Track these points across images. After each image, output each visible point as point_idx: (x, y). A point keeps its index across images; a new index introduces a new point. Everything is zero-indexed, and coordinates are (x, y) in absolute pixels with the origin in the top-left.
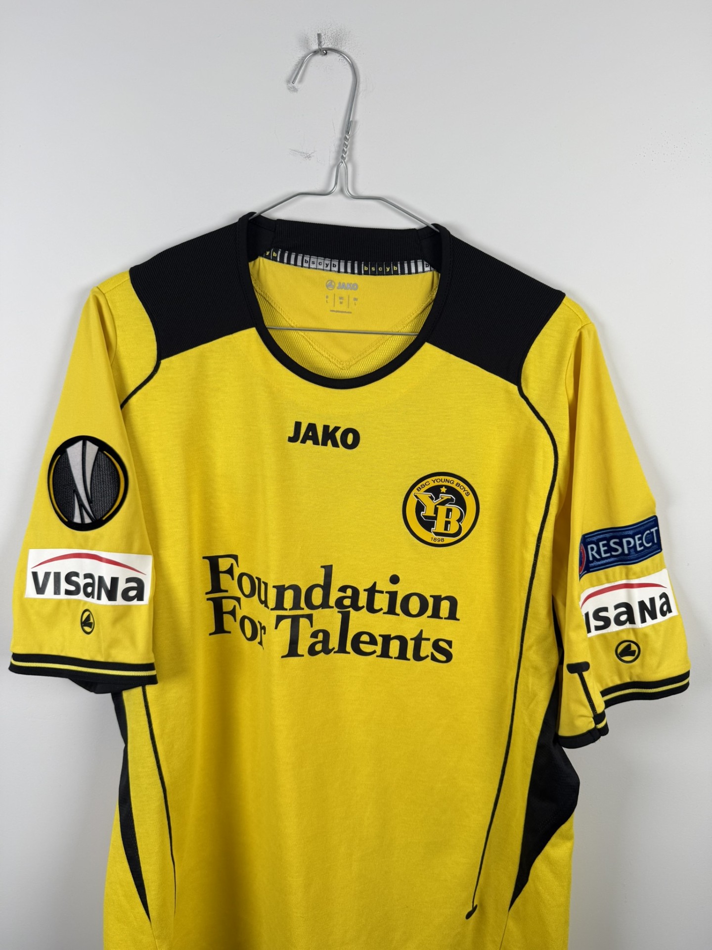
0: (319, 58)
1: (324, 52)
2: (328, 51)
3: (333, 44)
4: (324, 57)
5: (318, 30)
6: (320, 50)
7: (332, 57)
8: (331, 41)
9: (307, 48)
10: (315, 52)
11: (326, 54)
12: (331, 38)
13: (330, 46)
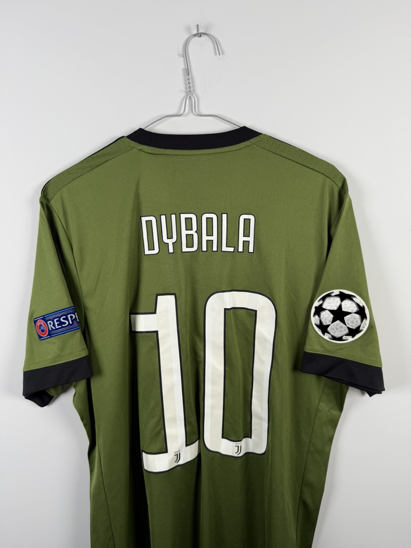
0: (196, 38)
1: (199, 35)
2: (202, 35)
3: (205, 31)
4: (200, 38)
5: (196, 23)
6: (198, 34)
7: (204, 38)
8: (204, 29)
9: (190, 33)
10: (195, 35)
11: (201, 36)
12: (203, 28)
13: (203, 32)
